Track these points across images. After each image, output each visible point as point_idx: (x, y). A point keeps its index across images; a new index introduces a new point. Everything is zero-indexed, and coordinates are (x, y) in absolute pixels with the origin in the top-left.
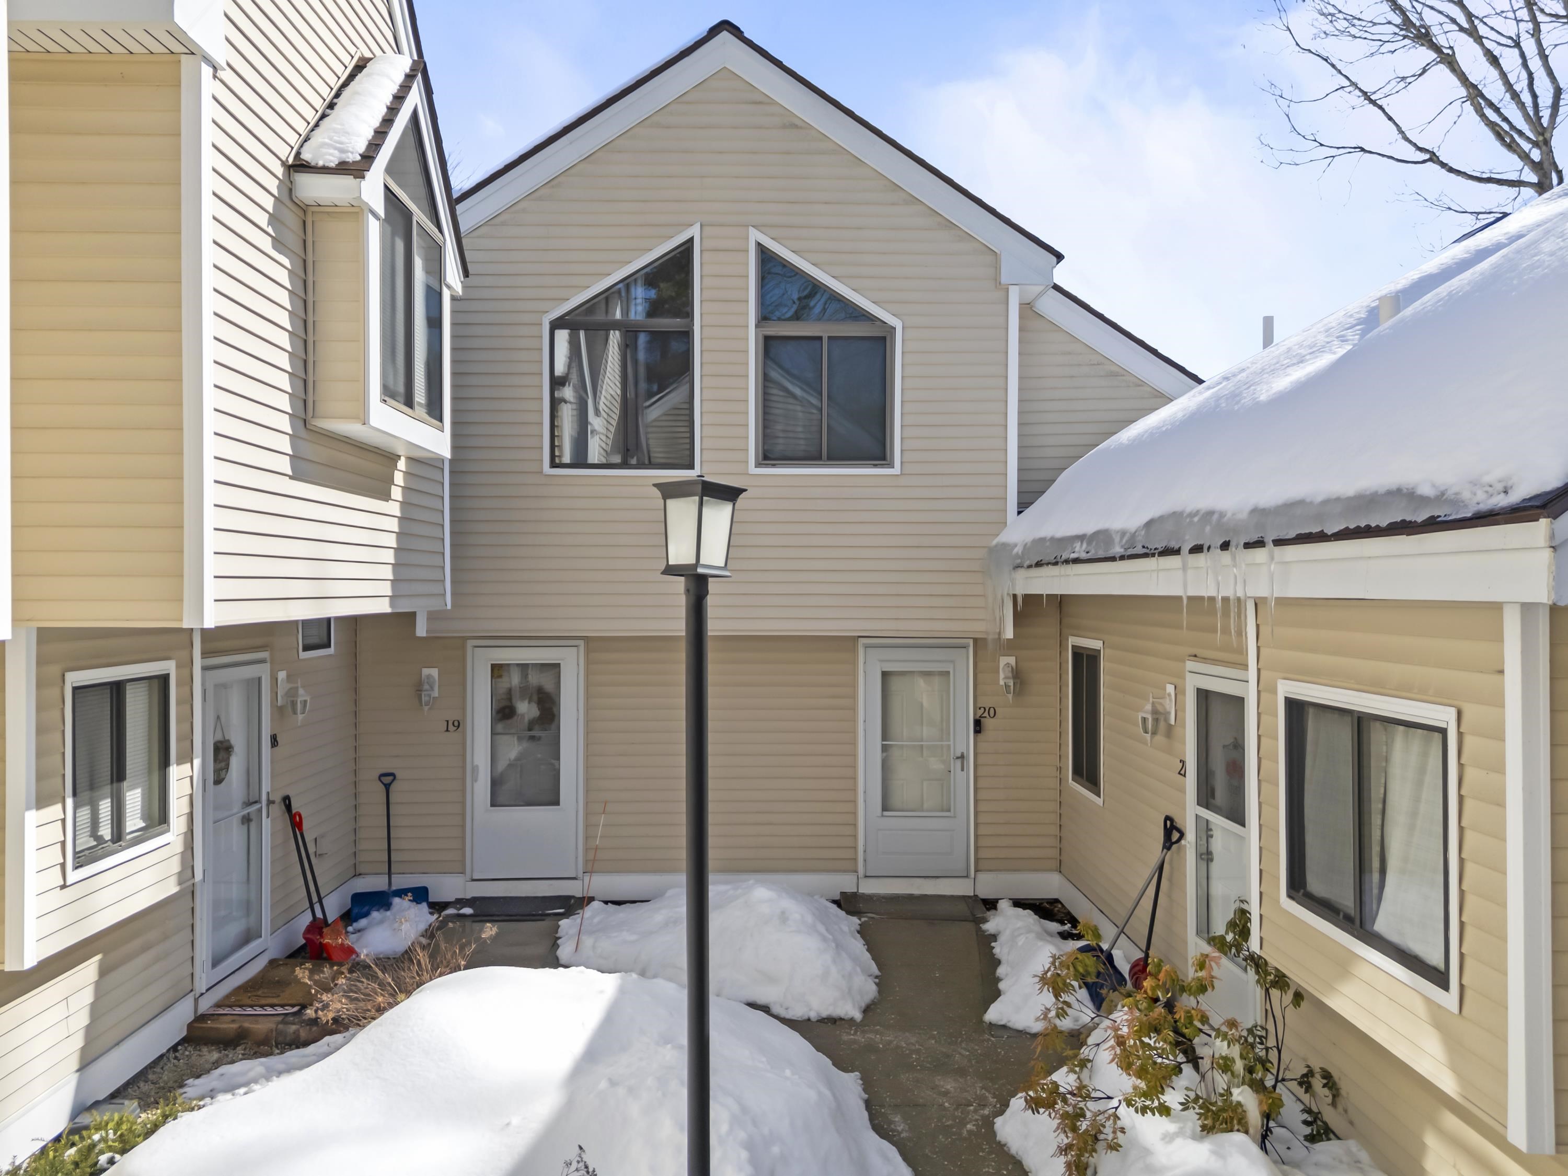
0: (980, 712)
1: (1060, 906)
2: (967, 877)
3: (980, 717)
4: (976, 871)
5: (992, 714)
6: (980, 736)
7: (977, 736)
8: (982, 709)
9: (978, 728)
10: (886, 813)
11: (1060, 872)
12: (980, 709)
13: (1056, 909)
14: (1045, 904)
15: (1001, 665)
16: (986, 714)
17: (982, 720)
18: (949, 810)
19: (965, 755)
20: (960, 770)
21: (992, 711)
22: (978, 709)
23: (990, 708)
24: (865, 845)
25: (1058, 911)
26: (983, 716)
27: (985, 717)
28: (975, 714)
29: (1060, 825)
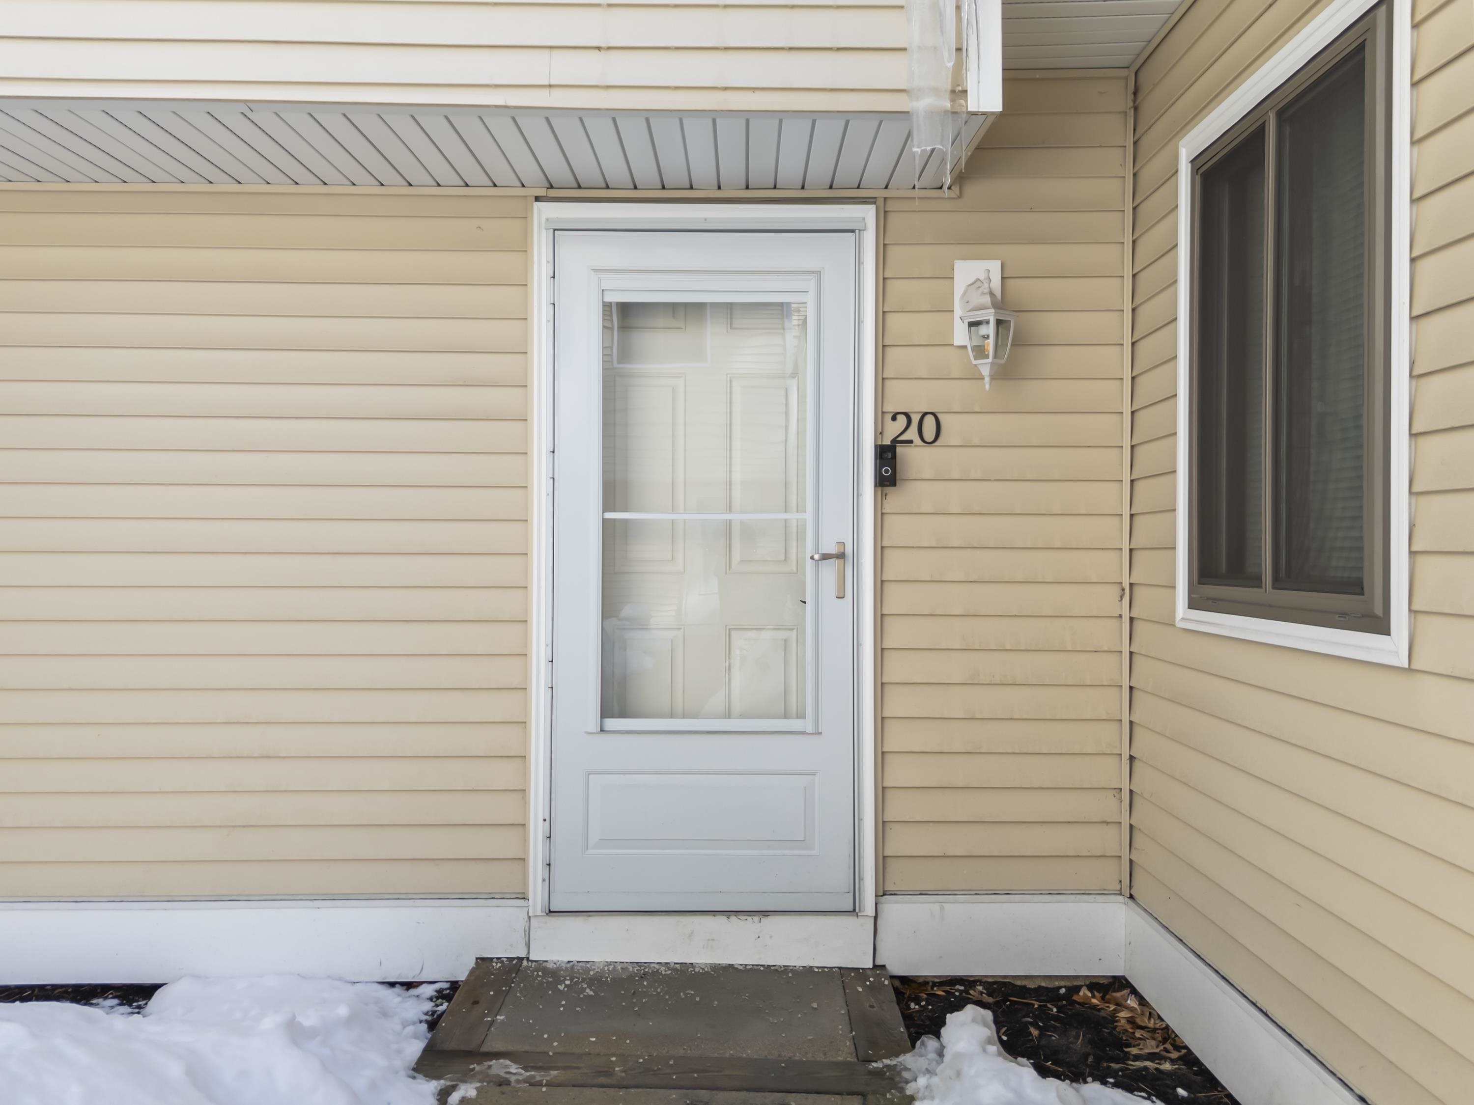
0: (893, 429)
1: (1132, 1002)
2: (853, 912)
3: (892, 441)
4: (882, 893)
5: (929, 434)
6: (896, 499)
7: (884, 496)
8: (902, 420)
9: (886, 471)
10: (612, 723)
11: (1131, 897)
12: (894, 418)
13: (1124, 1014)
14: (1084, 992)
15: (959, 287)
16: (912, 434)
17: (900, 449)
18: (801, 716)
19: (849, 550)
20: (834, 594)
21: (929, 424)
22: (888, 417)
23: (925, 414)
24: (549, 820)
25: (1131, 1021)
26: (903, 438)
27: (911, 442)
28: (879, 432)
29: (1132, 758)
